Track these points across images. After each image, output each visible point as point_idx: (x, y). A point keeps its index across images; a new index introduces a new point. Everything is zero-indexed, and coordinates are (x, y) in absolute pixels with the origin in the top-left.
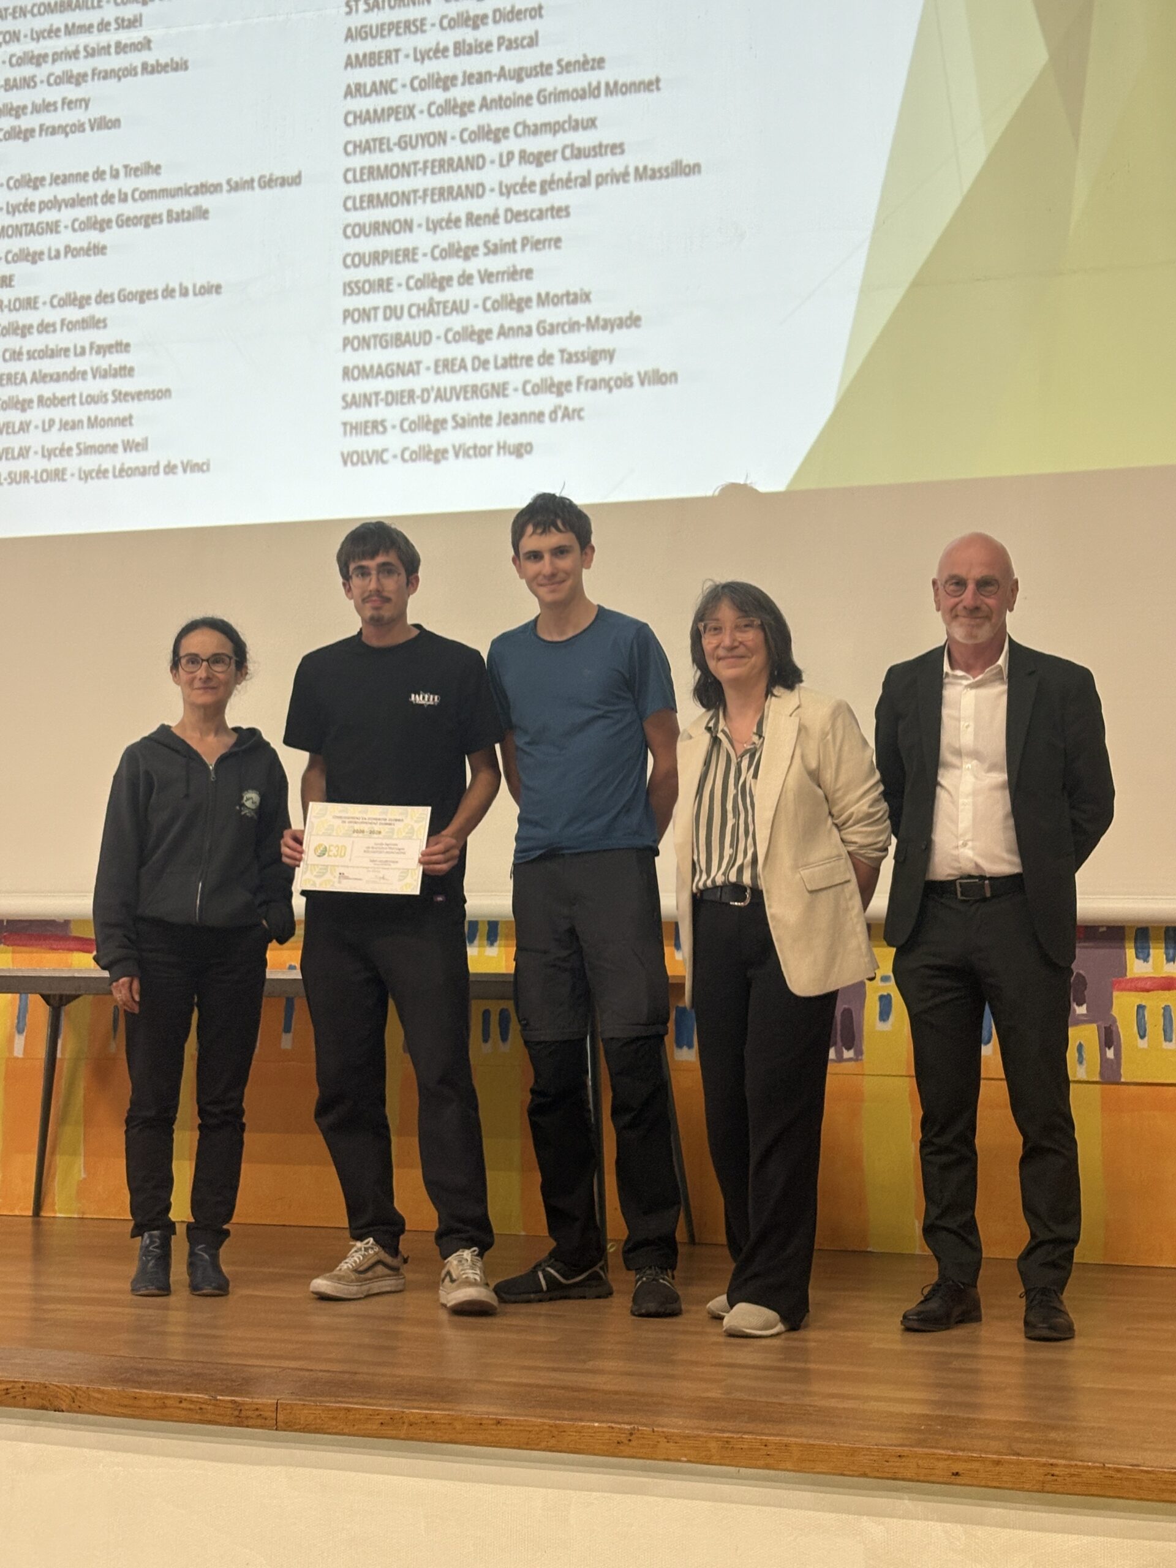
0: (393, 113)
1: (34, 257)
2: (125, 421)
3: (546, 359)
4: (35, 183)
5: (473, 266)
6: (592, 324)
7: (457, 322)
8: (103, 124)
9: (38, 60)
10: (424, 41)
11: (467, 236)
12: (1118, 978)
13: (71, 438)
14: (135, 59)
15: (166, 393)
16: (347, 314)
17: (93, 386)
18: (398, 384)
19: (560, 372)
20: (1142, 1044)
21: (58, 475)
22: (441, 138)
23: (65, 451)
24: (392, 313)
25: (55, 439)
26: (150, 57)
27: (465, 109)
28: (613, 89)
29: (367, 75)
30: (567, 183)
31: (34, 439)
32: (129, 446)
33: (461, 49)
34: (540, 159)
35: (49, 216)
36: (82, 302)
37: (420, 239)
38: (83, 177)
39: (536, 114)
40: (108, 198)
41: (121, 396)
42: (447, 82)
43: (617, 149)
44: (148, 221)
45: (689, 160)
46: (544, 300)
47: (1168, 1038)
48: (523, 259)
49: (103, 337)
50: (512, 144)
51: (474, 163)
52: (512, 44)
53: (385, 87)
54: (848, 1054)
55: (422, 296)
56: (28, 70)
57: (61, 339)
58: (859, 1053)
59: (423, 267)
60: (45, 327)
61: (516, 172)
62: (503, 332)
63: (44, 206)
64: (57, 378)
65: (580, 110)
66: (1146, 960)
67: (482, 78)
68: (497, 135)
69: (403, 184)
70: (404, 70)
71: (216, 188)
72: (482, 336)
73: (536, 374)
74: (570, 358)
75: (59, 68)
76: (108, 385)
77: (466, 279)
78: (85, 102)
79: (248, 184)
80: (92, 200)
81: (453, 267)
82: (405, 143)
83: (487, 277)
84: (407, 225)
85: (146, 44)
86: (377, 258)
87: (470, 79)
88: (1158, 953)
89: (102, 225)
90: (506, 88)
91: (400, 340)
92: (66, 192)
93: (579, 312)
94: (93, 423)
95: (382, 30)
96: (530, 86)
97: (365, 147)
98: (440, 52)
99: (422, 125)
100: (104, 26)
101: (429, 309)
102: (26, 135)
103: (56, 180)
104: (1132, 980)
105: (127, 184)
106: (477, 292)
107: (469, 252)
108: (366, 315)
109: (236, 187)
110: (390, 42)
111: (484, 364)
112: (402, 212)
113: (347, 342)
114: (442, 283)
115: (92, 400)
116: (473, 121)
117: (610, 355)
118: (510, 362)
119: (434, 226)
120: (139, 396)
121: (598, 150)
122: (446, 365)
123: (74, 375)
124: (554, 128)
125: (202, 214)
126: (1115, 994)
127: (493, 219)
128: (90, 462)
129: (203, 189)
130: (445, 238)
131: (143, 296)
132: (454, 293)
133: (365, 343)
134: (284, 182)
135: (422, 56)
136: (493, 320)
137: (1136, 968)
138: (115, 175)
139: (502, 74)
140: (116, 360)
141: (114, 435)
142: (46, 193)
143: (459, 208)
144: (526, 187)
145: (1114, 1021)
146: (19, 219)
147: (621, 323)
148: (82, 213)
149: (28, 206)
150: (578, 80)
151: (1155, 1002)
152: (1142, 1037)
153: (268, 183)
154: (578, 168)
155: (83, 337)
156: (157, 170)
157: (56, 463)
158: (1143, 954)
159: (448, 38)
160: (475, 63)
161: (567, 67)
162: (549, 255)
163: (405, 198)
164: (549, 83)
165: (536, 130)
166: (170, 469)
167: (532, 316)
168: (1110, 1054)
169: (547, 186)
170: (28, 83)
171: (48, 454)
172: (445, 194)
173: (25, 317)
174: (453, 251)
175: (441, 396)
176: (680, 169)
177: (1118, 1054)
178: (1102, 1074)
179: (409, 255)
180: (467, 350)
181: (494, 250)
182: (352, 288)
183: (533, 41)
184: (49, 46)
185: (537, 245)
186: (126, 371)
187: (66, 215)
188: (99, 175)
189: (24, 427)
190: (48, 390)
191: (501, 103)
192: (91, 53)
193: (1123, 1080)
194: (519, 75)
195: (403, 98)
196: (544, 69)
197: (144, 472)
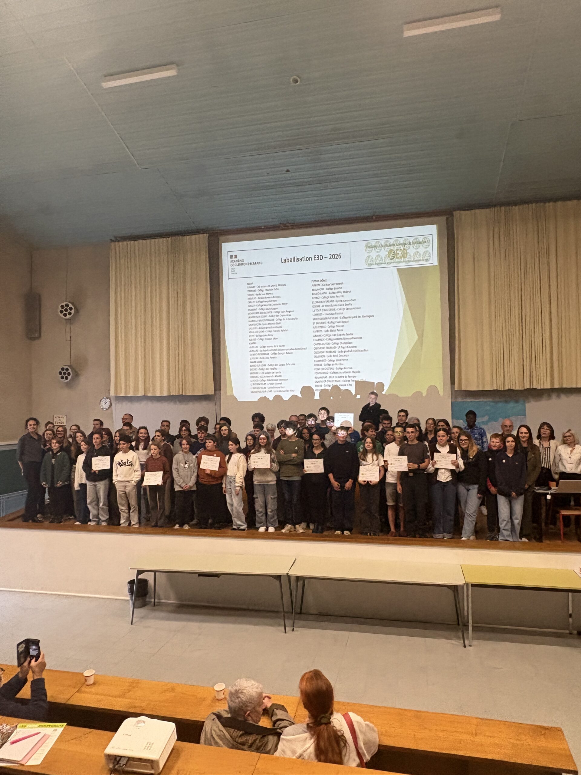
0: (321, 340)
1: (265, 358)
2: (281, 384)
3: (346, 377)
4: (265, 347)
5: (335, 363)
6: (353, 372)
7: (332, 371)
8: (274, 339)
9: (264, 328)
10: (326, 329)
11: (333, 358)
13: (272, 386)
14: (280, 329)
15: (287, 380)
16: (315, 369)
17: (275, 378)
18: (324, 379)
19: (348, 379)
21: (271, 391)
22: (329, 344)
23: (271, 388)
24: (322, 369)
25: (270, 386)
26: (282, 329)
27: (332, 340)
28: (354, 338)
29: (317, 334)
30: (348, 351)
31: (266, 386)
32: (282, 387)
33: (331, 331)
34: (344, 348)
35: (267, 352)
36: (273, 365)
37: (326, 358)
38: (272, 347)
39: (343, 341)
40: (276, 350)
41: (280, 380)
42: (329, 336)
43: (355, 347)
44: (283, 354)
45: (366, 349)
46: (345, 368)
48: (342, 362)
49: (277, 371)
50: (340, 345)
51: (334, 348)
52: (339, 330)
53: (320, 336)
55: (327, 367)
56: (262, 330)
57: (270, 371)
59: (326, 362)
60: (267, 369)
61: (340, 349)
62: (339, 373)
63: (266, 350)
64: (270, 377)
65: (350, 341)
67: (335, 335)
68: (337, 344)
69: (323, 350)
70: (323, 333)
71: (293, 349)
72: (336, 373)
73: (345, 379)
74: (349, 377)
75: (268, 329)
76: (278, 378)
77: (333, 365)
78: (272, 335)
79: (299, 349)
80: (274, 350)
81: (331, 363)
82: (323, 344)
83: (337, 364)
84: (324, 356)
85: (281, 327)
86: (319, 361)
87: (333, 335)
89: (276, 354)
90: (339, 337)
91: (324, 373)
92: (270, 349)
93: (351, 370)
94: (276, 384)
95: (319, 327)
96: (342, 337)
97: (317, 344)
98: (328, 331)
99: (326, 341)
100: (274, 324)
101: (328, 369)
102: (263, 340)
103: (268, 347)
105: (280, 348)
106: (335, 367)
107: (334, 361)
108: (318, 369)
109: (296, 349)
110: (320, 329)
111: (336, 377)
112: (323, 354)
113: (315, 373)
114: (330, 365)
115: (276, 380)
116: (334, 341)
117: (356, 377)
118: (341, 377)
119: (328, 356)
120: (283, 380)
121: (353, 347)
122: (331, 377)
123: (272, 376)
124: (346, 343)
125: (292, 353)
127: (337, 356)
128: (276, 389)
129: (292, 349)
130: (330, 358)
131: (283, 365)
132: (331, 367)
133: (318, 373)
134: (304, 349)
135: (325, 331)
136: (338, 371)
138: (277, 346)
139: (338, 335)
140: (279, 374)
141: (279, 386)
142: (266, 349)
143: (332, 354)
144: (342, 352)
146: (263, 352)
147: (357, 372)
148: (273, 352)
149: (264, 350)
150: (350, 337)
153: (302, 349)
154: (350, 349)
155: (274, 371)
156: (284, 346)
157: (270, 389)
159: (329, 329)
160: (333, 333)
161: (347, 335)
162: (346, 361)
163: (323, 352)
164: (346, 337)
165: (343, 343)
166: (288, 391)
167: (343, 370)
169: (345, 352)
170: (263, 332)
171: (269, 388)
172: (330, 352)
173: (264, 367)
174: (331, 360)
175: (330, 381)
176: (365, 350)
179: (325, 361)
180: (334, 375)
181: (338, 360)
182: (315, 365)
183: (342, 330)
184: (265, 326)
185: (344, 360)
186: (281, 376)
187: (270, 352)
188: (275, 346)
189: (265, 384)
190: (268, 378)
191: (337, 339)
192: (273, 328)
194: (340, 335)
195: (322, 337)
196: (344, 335)
197: (284, 391)
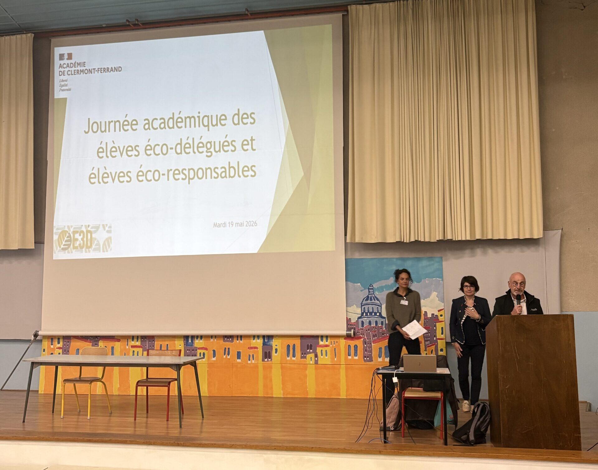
12: (318, 345)
20: (322, 357)
47: (326, 356)
54: (270, 360)
58: (271, 360)
66: (322, 341)
88: (325, 339)
104: (320, 345)
126: (317, 348)
137: (321, 343)
145: (317, 353)
151: (324, 349)
152: (322, 356)
158: (322, 340)
168: (316, 359)
177: (318, 359)
178: (315, 363)
193: (319, 363)
